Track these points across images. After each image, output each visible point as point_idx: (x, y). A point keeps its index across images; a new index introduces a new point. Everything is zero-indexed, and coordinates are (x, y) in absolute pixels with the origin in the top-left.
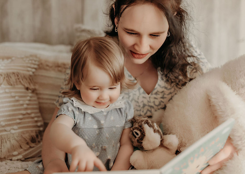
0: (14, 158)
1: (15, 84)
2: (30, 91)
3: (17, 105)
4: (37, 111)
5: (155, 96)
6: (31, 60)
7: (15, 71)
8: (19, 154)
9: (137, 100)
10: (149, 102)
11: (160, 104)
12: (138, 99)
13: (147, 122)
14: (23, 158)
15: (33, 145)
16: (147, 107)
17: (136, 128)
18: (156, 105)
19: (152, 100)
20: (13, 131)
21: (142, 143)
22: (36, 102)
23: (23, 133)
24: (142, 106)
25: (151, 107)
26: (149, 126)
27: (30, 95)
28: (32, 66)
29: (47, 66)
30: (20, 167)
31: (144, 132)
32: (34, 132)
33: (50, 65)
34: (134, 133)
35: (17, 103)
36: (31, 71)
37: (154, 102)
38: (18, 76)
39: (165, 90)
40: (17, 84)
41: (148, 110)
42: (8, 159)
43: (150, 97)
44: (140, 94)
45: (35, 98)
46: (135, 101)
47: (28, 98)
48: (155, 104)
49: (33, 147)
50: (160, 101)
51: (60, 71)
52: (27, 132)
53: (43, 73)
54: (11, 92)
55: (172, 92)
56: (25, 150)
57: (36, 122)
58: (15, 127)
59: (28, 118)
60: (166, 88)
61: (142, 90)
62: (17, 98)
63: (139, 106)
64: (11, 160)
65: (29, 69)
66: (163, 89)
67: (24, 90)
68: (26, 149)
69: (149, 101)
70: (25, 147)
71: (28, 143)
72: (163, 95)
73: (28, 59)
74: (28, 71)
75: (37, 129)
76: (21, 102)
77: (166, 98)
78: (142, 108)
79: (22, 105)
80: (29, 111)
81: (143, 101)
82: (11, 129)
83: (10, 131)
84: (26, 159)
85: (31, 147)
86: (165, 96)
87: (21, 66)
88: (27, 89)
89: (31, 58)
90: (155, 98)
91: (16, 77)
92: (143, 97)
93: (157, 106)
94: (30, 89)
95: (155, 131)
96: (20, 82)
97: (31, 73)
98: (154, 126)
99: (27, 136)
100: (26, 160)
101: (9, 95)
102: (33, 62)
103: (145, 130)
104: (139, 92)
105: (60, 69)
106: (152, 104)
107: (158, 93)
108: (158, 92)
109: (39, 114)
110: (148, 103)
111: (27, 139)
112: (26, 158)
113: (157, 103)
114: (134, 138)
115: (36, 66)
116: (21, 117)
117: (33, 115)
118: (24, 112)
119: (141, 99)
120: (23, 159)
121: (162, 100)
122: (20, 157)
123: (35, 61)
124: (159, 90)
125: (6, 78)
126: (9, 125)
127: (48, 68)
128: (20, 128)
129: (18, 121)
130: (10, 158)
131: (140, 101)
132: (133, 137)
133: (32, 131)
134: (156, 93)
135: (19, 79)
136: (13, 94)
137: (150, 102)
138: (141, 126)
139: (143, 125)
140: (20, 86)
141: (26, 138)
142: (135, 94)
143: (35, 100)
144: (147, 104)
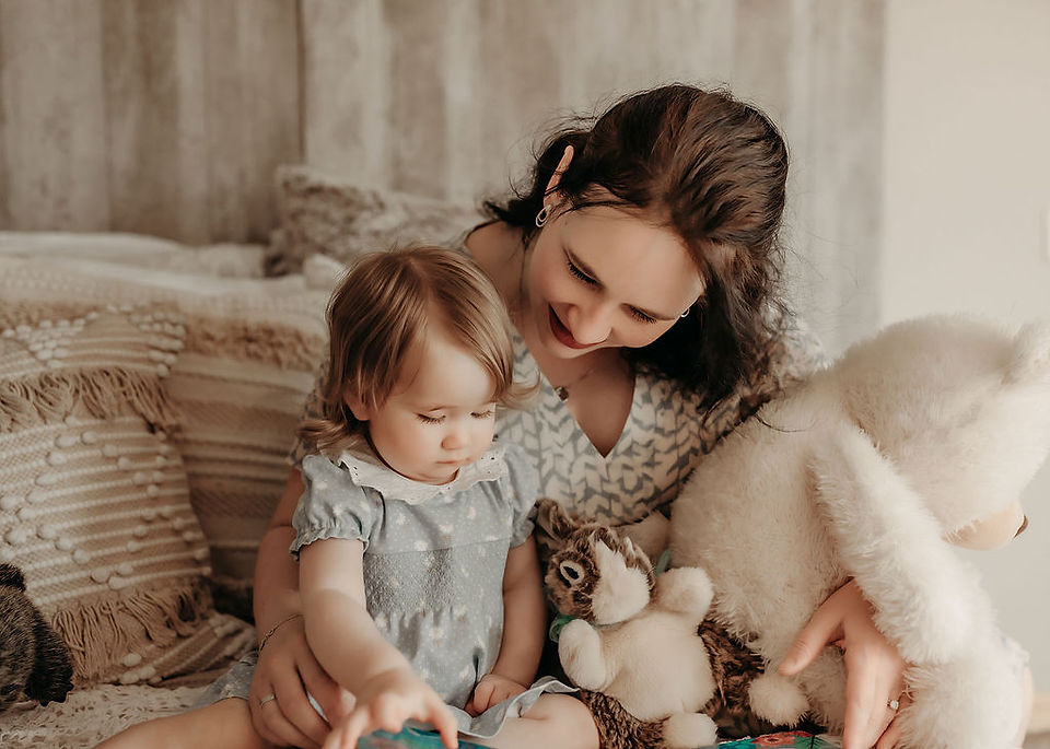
0: (128, 677)
1: (116, 412)
2: (161, 435)
3: (126, 490)
4: (187, 506)
5: (624, 459)
6: (160, 322)
7: (107, 364)
8: (145, 661)
9: (565, 474)
10: (603, 480)
11: (639, 487)
12: (570, 471)
13: (603, 536)
14: (157, 674)
15: (186, 629)
16: (596, 500)
17: (570, 555)
18: (627, 492)
19: (615, 474)
20: (117, 583)
21: (590, 601)
22: (182, 476)
23: (151, 586)
24: (580, 495)
25: (611, 497)
26: (611, 548)
27: (164, 448)
28: (166, 343)
29: (209, 337)
30: (156, 706)
31: (595, 568)
32: (186, 581)
33: (219, 335)
34: (563, 572)
35: (126, 482)
36: (163, 362)
37: (621, 481)
38: (122, 383)
39: (658, 437)
40: (122, 415)
41: (600, 509)
42: (107, 680)
43: (608, 466)
44: (577, 455)
45: (177, 461)
46: (561, 479)
47: (160, 461)
48: (623, 488)
49: (189, 636)
50: (641, 475)
51: (257, 357)
52: (165, 582)
53: (196, 364)
54: (102, 444)
55: (680, 442)
56: (164, 648)
57: (190, 545)
58: (125, 567)
59: (161, 533)
60: (659, 430)
61: (584, 441)
62: (123, 463)
63: (573, 495)
64: (117, 683)
65: (156, 355)
66: (650, 435)
67: (145, 434)
68: (166, 642)
69: (605, 476)
70: (163, 635)
71: (169, 624)
72: (653, 456)
73: (148, 318)
74: (152, 362)
75: (194, 571)
76: (139, 477)
77: (659, 463)
78: (579, 502)
79: (142, 487)
80: (166, 510)
81: (585, 480)
82: (111, 575)
83: (107, 582)
84: (164, 679)
85: (180, 637)
86: (658, 458)
87: (125, 345)
88: (152, 428)
89: (159, 315)
90: (626, 467)
91: (118, 389)
92: (588, 466)
93: (631, 493)
94: (162, 429)
95: (629, 563)
96: (131, 403)
97: (162, 370)
98: (626, 547)
99: (166, 597)
100: (166, 682)
101: (96, 452)
102: (168, 328)
103: (597, 562)
104: (575, 447)
105: (253, 347)
106: (614, 489)
107: (635, 449)
108: (634, 446)
109: (193, 520)
110: (602, 486)
111: (167, 609)
112: (166, 674)
113: (630, 484)
114: (564, 587)
115: (177, 345)
116: (141, 529)
117: (178, 523)
118: (150, 512)
119: (579, 473)
120: (157, 679)
121: (647, 471)
122: (148, 671)
123: (174, 325)
124: (635, 439)
125: (81, 391)
126: (104, 561)
127: (210, 345)
128: (139, 570)
129: (133, 546)
130: (114, 678)
131: (575, 478)
132: (561, 583)
133: (179, 579)
134: (629, 452)
135: (125, 394)
136: (110, 450)
137: (608, 482)
138: (584, 549)
139: (591, 544)
140: (130, 419)
141: (162, 604)
142: (561, 456)
143: (177, 467)
144: (599, 490)
